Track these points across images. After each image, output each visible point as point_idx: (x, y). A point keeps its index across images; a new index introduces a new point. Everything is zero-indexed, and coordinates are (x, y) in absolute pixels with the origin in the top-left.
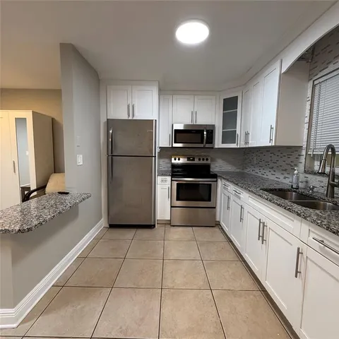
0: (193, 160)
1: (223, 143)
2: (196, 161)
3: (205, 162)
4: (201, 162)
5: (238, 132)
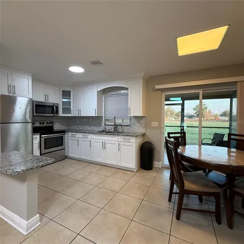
0: (43, 123)
1: (63, 113)
2: (45, 125)
3: (50, 124)
4: (48, 125)
5: (72, 108)
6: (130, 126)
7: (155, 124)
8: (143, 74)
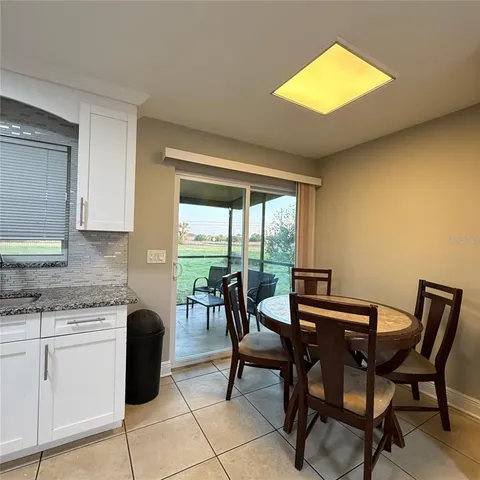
6: (64, 264)
7: (156, 256)
8: (141, 98)
